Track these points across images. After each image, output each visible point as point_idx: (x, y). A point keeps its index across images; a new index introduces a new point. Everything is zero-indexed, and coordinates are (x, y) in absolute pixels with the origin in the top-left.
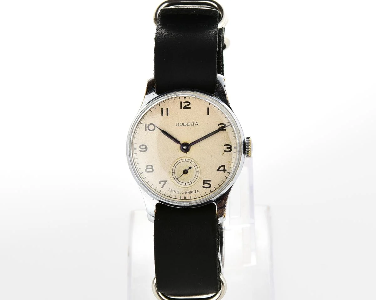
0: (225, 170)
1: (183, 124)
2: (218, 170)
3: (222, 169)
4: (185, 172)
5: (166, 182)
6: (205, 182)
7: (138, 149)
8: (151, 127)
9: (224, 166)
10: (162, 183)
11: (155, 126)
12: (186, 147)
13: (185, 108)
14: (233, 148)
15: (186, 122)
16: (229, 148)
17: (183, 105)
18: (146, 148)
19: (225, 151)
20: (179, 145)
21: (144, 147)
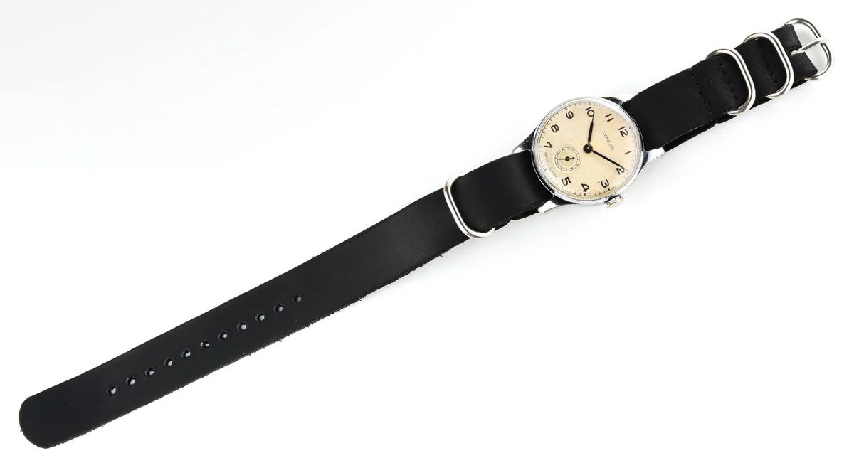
0: (585, 190)
1: (607, 138)
2: (583, 185)
3: (585, 188)
4: (567, 159)
5: (551, 147)
6: (567, 179)
7: (567, 112)
8: (591, 113)
9: (589, 188)
10: (548, 145)
11: (593, 116)
12: (588, 149)
13: (621, 132)
14: (608, 188)
15: (610, 139)
16: (606, 185)
17: (623, 130)
18: (571, 118)
19: (602, 183)
20: (587, 143)
21: (571, 115)
